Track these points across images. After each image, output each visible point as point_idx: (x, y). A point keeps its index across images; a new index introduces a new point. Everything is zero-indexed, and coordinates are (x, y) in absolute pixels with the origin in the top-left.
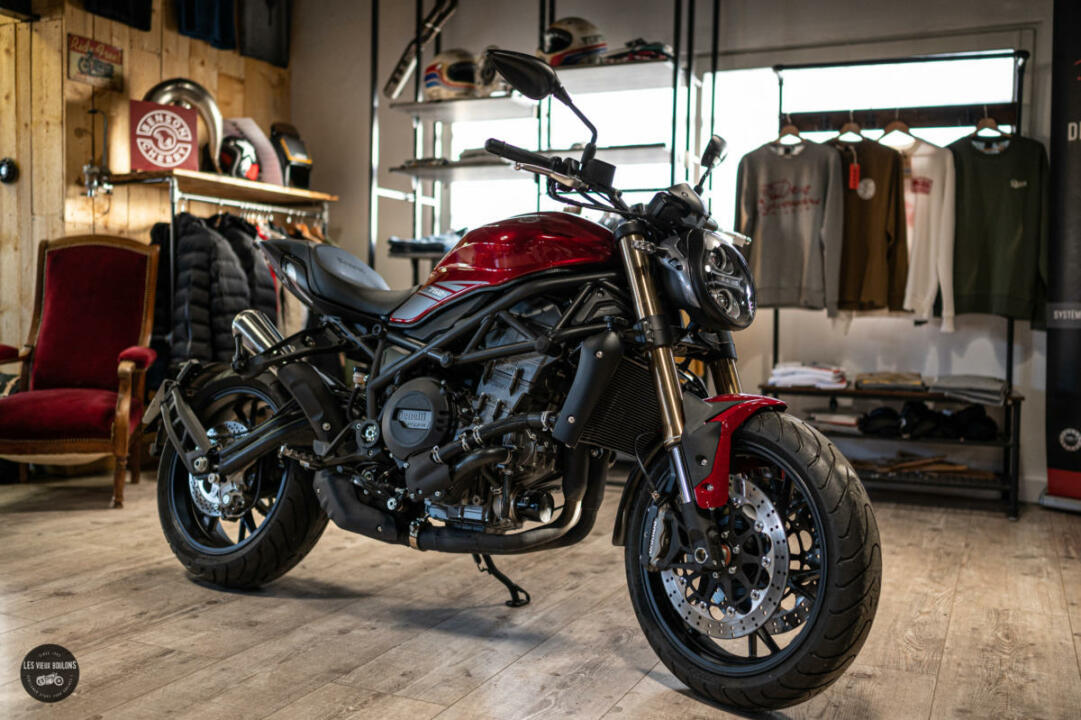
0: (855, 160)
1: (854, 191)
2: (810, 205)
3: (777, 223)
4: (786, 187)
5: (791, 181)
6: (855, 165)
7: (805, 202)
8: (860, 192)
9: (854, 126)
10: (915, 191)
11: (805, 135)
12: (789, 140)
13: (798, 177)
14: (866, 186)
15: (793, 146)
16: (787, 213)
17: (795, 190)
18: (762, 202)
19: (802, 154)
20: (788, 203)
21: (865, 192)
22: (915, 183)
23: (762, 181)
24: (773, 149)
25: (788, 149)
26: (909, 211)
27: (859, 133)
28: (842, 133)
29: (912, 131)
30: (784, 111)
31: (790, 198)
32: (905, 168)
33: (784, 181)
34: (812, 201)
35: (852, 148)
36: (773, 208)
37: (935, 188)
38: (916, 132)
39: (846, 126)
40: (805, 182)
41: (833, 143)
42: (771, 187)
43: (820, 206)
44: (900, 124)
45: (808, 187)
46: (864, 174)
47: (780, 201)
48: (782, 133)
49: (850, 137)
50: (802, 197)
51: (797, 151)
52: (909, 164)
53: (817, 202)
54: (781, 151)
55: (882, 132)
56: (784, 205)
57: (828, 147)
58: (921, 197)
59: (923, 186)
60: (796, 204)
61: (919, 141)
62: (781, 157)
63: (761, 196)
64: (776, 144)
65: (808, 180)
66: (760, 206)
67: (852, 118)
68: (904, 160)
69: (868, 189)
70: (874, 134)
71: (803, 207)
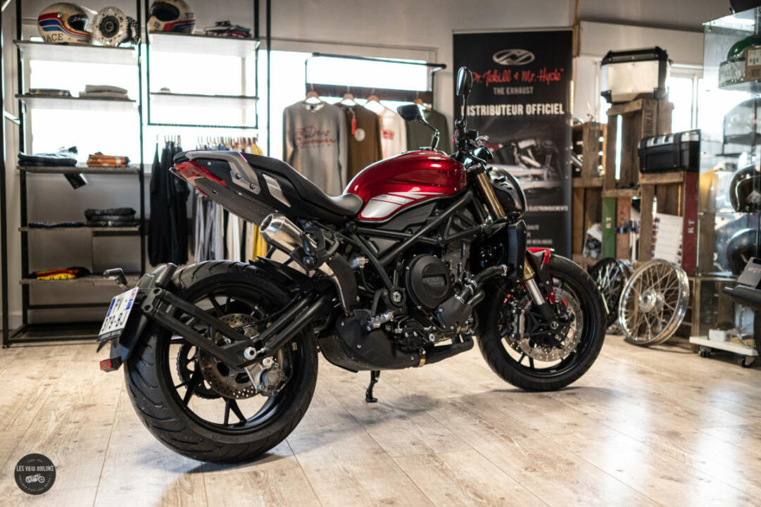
0: (354, 117)
1: (353, 136)
2: (330, 143)
3: (308, 152)
4: (313, 131)
5: (316, 127)
6: (354, 120)
7: (326, 141)
8: (356, 136)
9: (351, 96)
10: (385, 138)
11: (323, 99)
12: (313, 100)
13: (320, 124)
14: (359, 133)
15: (316, 105)
16: (314, 147)
17: (319, 133)
18: (300, 139)
19: (322, 110)
20: (316, 141)
21: (359, 136)
22: (385, 133)
23: (299, 126)
24: (304, 105)
25: (312, 107)
26: (383, 149)
27: (353, 101)
28: (344, 99)
29: (381, 101)
30: (308, 82)
31: (316, 137)
32: (380, 124)
33: (312, 127)
34: (331, 141)
35: (351, 109)
36: (305, 144)
37: (396, 136)
38: (385, 103)
39: (346, 95)
40: (325, 128)
41: (339, 105)
42: (304, 130)
43: (336, 143)
44: (374, 97)
45: (328, 132)
46: (358, 126)
47: (310, 139)
48: (308, 95)
49: (349, 102)
50: (324, 138)
51: (318, 108)
52: (382, 121)
53: (334, 142)
54: (308, 108)
55: (365, 101)
56: (312, 142)
57: (337, 107)
58: (389, 141)
59: (390, 135)
60: (320, 141)
61: (386, 109)
62: (309, 111)
63: (299, 135)
64: (304, 103)
65: (327, 127)
66: (298, 142)
67: (348, 90)
68: (380, 120)
69: (360, 135)
70: (362, 102)
71: (325, 144)
